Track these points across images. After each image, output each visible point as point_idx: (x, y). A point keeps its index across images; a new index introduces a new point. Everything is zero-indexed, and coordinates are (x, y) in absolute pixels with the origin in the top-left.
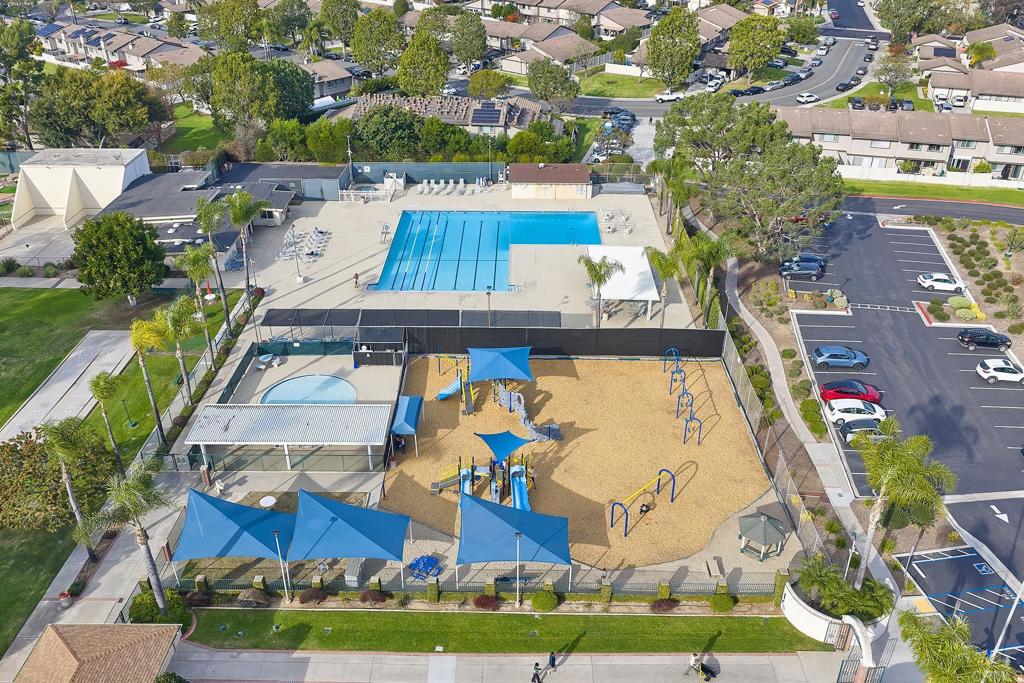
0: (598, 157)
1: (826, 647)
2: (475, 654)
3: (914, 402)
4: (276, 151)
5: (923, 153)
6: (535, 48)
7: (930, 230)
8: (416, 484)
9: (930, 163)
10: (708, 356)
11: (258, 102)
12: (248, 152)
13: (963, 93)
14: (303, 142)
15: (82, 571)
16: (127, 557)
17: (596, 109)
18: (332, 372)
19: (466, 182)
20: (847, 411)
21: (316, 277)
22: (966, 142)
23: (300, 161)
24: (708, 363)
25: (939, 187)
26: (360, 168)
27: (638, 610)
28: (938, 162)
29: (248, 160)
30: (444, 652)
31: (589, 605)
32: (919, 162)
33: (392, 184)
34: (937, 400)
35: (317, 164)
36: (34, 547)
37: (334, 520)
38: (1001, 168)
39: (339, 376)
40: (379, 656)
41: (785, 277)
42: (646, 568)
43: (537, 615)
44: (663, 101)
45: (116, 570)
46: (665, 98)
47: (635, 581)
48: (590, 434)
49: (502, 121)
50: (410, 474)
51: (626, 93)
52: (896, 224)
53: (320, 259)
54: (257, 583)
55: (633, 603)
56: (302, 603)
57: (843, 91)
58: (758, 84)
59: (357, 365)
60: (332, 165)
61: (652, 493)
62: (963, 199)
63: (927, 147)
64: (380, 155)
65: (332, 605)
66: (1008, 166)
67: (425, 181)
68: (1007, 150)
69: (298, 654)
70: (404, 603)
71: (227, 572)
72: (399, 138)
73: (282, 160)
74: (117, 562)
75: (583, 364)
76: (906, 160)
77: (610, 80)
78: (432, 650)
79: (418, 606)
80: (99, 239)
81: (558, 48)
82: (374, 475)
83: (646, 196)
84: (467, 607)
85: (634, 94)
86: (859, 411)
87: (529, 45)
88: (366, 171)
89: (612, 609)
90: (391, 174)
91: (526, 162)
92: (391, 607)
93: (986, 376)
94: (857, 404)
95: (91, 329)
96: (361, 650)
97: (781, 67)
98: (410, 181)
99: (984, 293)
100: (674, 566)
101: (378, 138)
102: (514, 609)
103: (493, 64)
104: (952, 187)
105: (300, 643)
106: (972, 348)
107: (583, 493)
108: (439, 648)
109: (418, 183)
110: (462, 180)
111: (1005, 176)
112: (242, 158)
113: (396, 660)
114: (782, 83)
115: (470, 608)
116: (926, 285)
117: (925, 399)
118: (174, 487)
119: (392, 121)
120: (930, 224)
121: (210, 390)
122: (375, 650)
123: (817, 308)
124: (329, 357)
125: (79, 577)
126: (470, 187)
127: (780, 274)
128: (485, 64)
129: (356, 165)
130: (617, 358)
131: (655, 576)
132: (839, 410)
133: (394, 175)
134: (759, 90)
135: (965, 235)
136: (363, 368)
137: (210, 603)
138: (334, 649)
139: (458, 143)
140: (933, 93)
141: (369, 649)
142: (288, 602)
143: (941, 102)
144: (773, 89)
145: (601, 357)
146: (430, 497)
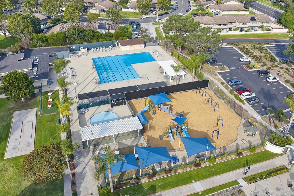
0: (137, 36)
1: (281, 155)
2: (203, 180)
3: (258, 90)
4: (38, 44)
5: (222, 27)
6: (99, 5)
7: (233, 46)
8: (154, 138)
9: (223, 29)
10: (204, 87)
11: (26, 29)
12: (28, 46)
13: (218, 10)
14: (47, 40)
15: (72, 189)
16: (83, 180)
17: (125, 22)
18: (106, 111)
19: (105, 48)
20: (247, 95)
21: (80, 82)
22: (231, 23)
23: (46, 47)
24: (205, 89)
25: (227, 35)
26: (71, 47)
27: (234, 157)
28: (225, 29)
29: (28, 48)
30: (195, 181)
31: (222, 159)
32: (221, 29)
33: (83, 50)
34: (262, 89)
35: (52, 47)
36: (49, 185)
37: (149, 153)
38: (240, 29)
39: (109, 111)
40: (180, 188)
41: (209, 63)
42: (228, 146)
43: (211, 165)
44: (143, 18)
45: (83, 185)
46: (144, 17)
47: (228, 150)
48: (189, 113)
49: (107, 28)
50: (150, 135)
51: (131, 17)
52: (224, 46)
53: (76, 77)
54: (134, 177)
55: (231, 156)
56: (149, 179)
57: (188, 12)
58: (165, 11)
59: (112, 107)
60: (58, 47)
61: (216, 126)
62: (234, 38)
63: (223, 25)
64: (74, 42)
65: (156, 177)
66: (241, 28)
67: (93, 48)
68: (241, 24)
69: (157, 194)
70: (175, 172)
71: (118, 176)
72: (80, 36)
73: (40, 47)
74: (81, 183)
75: (174, 95)
76: (218, 29)
77: (125, 13)
78: (192, 182)
79: (180, 171)
80: (12, 80)
81: (106, 5)
82: (141, 138)
83: (158, 46)
84: (193, 168)
85: (134, 17)
86: (250, 95)
87: (96, 4)
88: (73, 47)
89: (228, 159)
90: (81, 48)
91: (121, 40)
92: (173, 173)
93: (270, 81)
94: (248, 93)
95: (14, 111)
96: (174, 188)
97: (169, 6)
98: (88, 49)
99: (255, 61)
100: (234, 144)
101: (73, 37)
102: (204, 165)
103: (87, 11)
104: (230, 35)
105: (156, 191)
106: (262, 75)
107: (199, 130)
108: (193, 181)
109: (90, 49)
110: (104, 47)
111: (241, 31)
112: (26, 48)
113: (185, 187)
114: (172, 11)
115: (194, 168)
116: (242, 61)
117: (260, 89)
118: (82, 155)
119: (78, 31)
120: (232, 45)
121: (71, 123)
122: (177, 187)
123: (221, 70)
124: (101, 106)
125: (72, 191)
126: (107, 49)
127: (207, 63)
128: (84, 11)
129: (70, 46)
130: (182, 92)
131: (232, 147)
132: (245, 95)
133: (83, 48)
134: (167, 13)
135: (241, 47)
136: (114, 107)
137: (121, 187)
138: (166, 190)
139: (98, 36)
140: (211, 11)
141: (176, 187)
142: (143, 180)
143: (215, 13)
144: (170, 13)
145: (178, 92)
146: (160, 140)
